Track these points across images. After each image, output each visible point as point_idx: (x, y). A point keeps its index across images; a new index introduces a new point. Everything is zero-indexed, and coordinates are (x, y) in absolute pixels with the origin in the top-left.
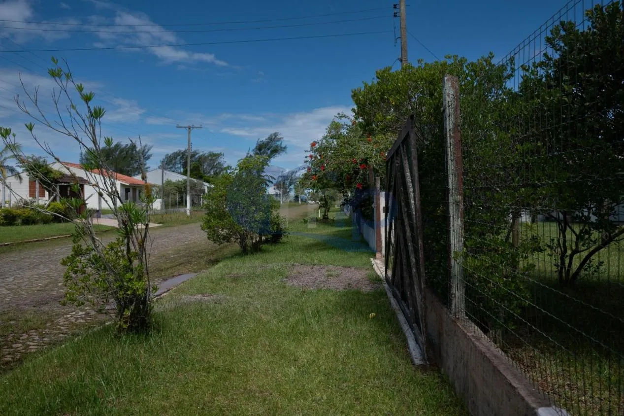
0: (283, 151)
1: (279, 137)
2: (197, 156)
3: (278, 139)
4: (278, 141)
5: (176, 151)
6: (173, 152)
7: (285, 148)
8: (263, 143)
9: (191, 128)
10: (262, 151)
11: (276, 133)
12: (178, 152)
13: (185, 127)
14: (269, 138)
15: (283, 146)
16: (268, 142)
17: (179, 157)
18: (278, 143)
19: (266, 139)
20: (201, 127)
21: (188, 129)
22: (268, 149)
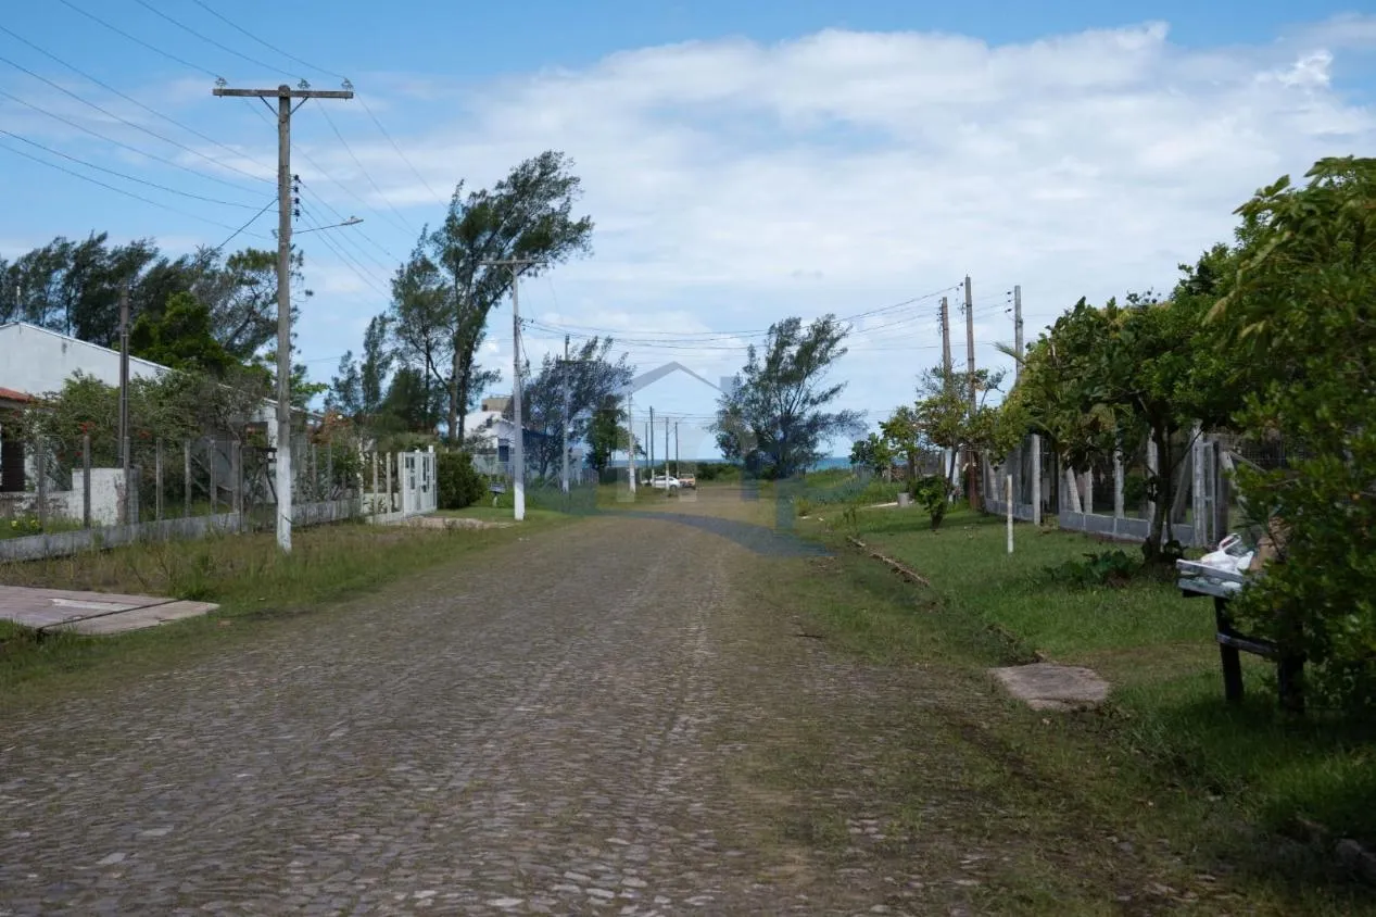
0: (574, 241)
1: (563, 173)
2: (146, 269)
3: (556, 184)
4: (554, 195)
5: (41, 245)
6: (25, 251)
7: (583, 226)
8: (483, 206)
9: (294, 101)
10: (481, 241)
11: (546, 156)
12: (55, 248)
13: (261, 94)
14: (515, 176)
15: (574, 218)
16: (510, 198)
17: (59, 275)
18: (555, 204)
19: (500, 186)
20: (348, 96)
21: (274, 101)
22: (509, 233)
